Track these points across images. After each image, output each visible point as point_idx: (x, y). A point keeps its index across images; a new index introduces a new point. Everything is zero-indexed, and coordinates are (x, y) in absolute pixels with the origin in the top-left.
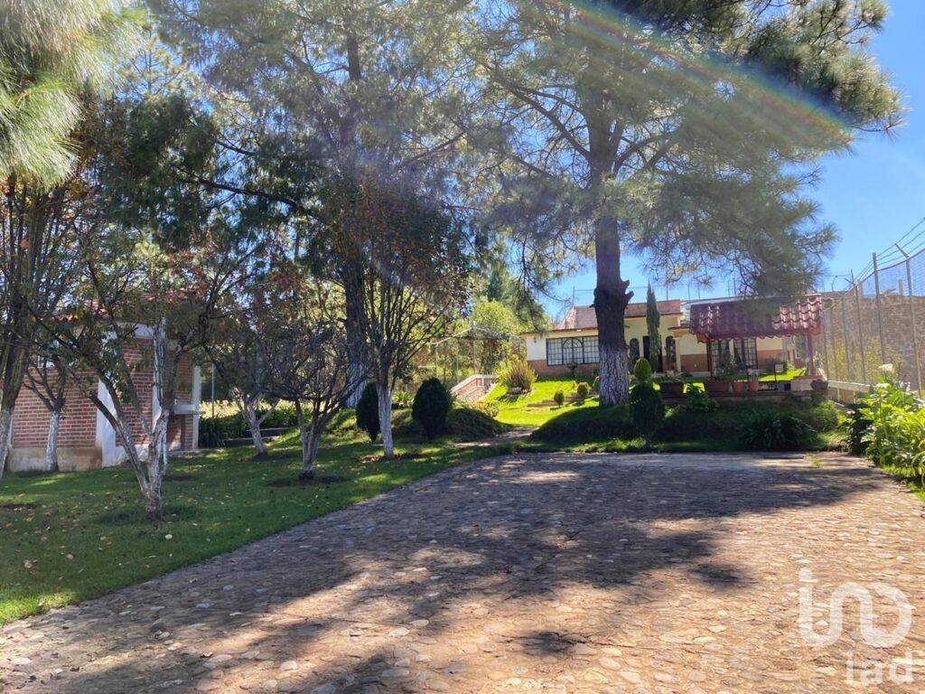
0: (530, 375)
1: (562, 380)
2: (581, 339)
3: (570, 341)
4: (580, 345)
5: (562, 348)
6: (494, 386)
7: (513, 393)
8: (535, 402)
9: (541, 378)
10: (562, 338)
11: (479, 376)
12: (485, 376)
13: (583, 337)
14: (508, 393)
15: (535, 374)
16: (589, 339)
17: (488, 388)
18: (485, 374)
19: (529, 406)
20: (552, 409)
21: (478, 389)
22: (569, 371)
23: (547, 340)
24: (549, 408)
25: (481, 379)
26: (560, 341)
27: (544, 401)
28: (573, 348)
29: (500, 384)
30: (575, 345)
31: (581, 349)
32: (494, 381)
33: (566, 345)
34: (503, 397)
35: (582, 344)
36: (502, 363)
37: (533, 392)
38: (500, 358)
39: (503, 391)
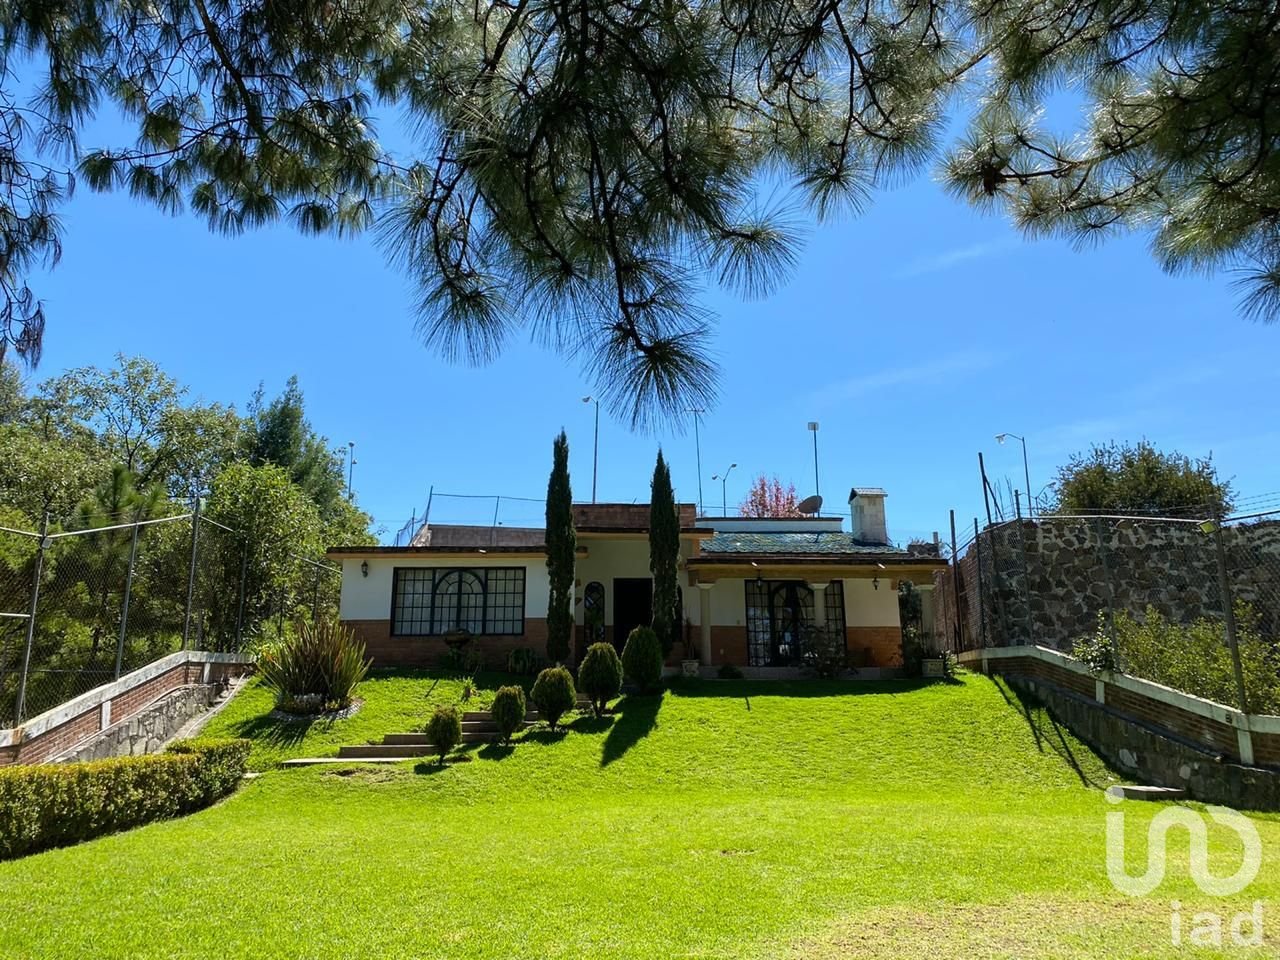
0: (353, 656)
1: (435, 676)
2: (481, 574)
3: (455, 576)
4: (477, 587)
5: (434, 594)
6: (238, 684)
7: (295, 712)
8: (358, 742)
9: (382, 668)
10: (434, 570)
11: (195, 656)
12: (216, 657)
13: (487, 569)
14: (277, 708)
15: (366, 657)
16: (501, 574)
17: (219, 691)
18: (218, 648)
19: (345, 753)
20: (421, 769)
21: (188, 694)
22: (451, 651)
23: (396, 570)
24: (411, 763)
25: (202, 665)
26: (429, 575)
27: (389, 740)
28: (460, 593)
29: (255, 679)
30: (465, 588)
31: (480, 599)
32: (239, 670)
33: (443, 585)
34: (262, 722)
35: (485, 586)
36: (268, 627)
37: (354, 708)
38: (266, 612)
39: (265, 702)
